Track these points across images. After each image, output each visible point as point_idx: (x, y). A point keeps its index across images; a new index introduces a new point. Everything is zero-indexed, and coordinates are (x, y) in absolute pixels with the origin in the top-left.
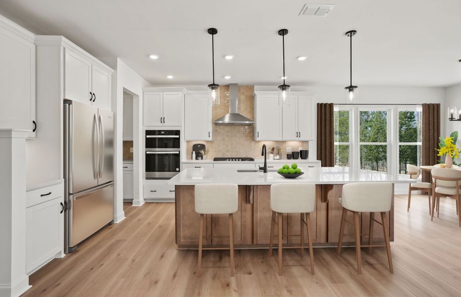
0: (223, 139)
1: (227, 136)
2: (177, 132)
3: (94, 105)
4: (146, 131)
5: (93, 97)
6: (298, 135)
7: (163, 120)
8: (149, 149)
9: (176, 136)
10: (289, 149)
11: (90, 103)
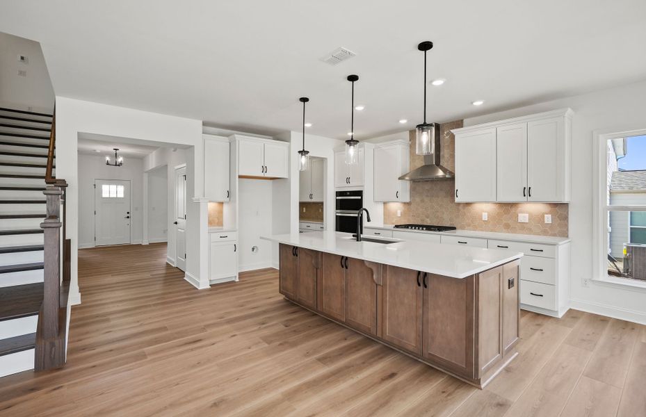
0: (422, 201)
1: (427, 196)
2: (360, 193)
3: (267, 175)
4: (336, 192)
5: (264, 169)
6: (527, 192)
7: (348, 180)
8: (339, 211)
9: (360, 198)
10: (523, 218)
11: (262, 175)
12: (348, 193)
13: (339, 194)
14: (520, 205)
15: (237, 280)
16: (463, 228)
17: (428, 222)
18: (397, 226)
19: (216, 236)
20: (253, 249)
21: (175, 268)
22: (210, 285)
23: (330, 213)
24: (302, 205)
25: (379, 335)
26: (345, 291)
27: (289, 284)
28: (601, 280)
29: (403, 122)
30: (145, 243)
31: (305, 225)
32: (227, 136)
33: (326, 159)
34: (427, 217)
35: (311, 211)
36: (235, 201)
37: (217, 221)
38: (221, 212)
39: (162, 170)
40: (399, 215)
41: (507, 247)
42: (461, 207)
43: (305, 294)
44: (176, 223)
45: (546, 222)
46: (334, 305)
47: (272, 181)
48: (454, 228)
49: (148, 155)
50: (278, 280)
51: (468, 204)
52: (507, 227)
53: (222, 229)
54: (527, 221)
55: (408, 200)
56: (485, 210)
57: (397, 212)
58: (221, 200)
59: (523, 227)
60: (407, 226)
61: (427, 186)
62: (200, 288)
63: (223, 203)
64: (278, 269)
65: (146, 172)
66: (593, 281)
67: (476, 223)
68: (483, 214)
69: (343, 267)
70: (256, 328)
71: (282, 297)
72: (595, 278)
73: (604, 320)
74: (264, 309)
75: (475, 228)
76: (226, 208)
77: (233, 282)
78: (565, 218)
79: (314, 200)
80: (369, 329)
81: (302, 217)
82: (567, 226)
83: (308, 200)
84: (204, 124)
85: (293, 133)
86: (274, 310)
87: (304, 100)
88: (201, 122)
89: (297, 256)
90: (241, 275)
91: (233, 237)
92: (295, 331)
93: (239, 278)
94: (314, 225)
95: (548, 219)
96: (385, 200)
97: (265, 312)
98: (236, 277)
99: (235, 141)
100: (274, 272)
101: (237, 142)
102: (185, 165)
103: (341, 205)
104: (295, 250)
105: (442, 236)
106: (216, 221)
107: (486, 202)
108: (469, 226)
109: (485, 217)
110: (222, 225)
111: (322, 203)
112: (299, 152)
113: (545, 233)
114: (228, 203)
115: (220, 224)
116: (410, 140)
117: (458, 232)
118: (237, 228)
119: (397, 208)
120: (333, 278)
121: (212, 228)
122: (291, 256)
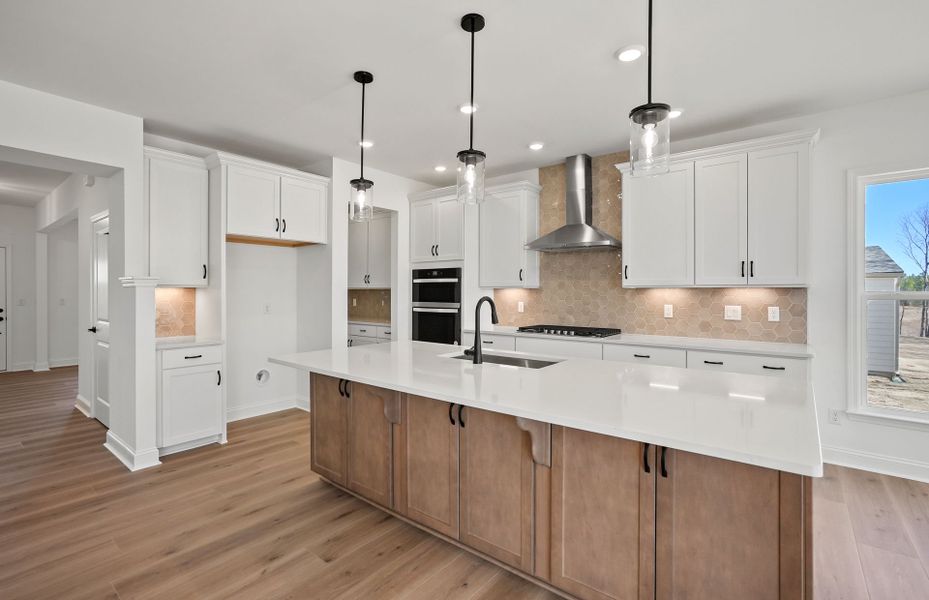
0: (561, 286)
1: (570, 278)
2: (455, 273)
3: (285, 236)
4: (414, 271)
5: (281, 225)
6: (747, 269)
7: (435, 250)
8: (417, 304)
9: (456, 280)
10: (733, 312)
11: (276, 235)
12: (435, 273)
13: (418, 274)
14: (726, 292)
15: (224, 441)
16: (631, 330)
17: (572, 322)
18: (522, 329)
19: (175, 357)
20: (260, 376)
21: (91, 420)
22: (161, 459)
23: (403, 306)
24: (353, 293)
25: (542, 573)
26: (459, 474)
27: (332, 452)
28: (859, 412)
29: (536, 147)
30: (42, 366)
31: (357, 329)
32: (202, 156)
33: (396, 212)
34: (570, 312)
35: (367, 303)
36: (219, 287)
37: (181, 325)
38: (191, 307)
39: (69, 225)
40: (521, 309)
41: (721, 363)
42: (627, 296)
43: (367, 476)
44: (94, 330)
45: (770, 319)
46: (433, 501)
47: (295, 249)
48: (618, 331)
49: (43, 198)
50: (309, 435)
51: (640, 290)
52: (705, 327)
53: (194, 341)
54: (739, 318)
55: (536, 284)
56: (668, 301)
57: (517, 305)
58: (191, 283)
59: (733, 328)
60: (540, 329)
61: (570, 261)
62: (135, 468)
63: (194, 289)
64: (309, 410)
65: (41, 232)
66: (847, 414)
67: (655, 322)
68: (666, 306)
69: (453, 422)
70: (255, 575)
71: (315, 479)
72: (851, 410)
73: (873, 479)
74: (275, 512)
75: (652, 331)
76: (201, 299)
77: (216, 445)
78: (802, 313)
79: (373, 285)
80: (518, 560)
81: (353, 314)
82: (804, 325)
83: (363, 286)
84: (149, 128)
85: (336, 162)
86: (300, 513)
87: (364, 78)
88: (139, 122)
89: (348, 396)
90: (233, 428)
91: (214, 357)
92: (348, 573)
93: (228, 438)
94: (374, 329)
95: (774, 314)
96: (497, 285)
97: (278, 522)
98: (220, 435)
99: (220, 165)
100: (300, 419)
101: (223, 168)
102: (106, 213)
103: (421, 293)
104: (345, 387)
105: (605, 346)
106: (176, 325)
107: (670, 287)
108: (641, 326)
109: (669, 311)
110: (194, 333)
111: (388, 292)
112: (353, 182)
113: (768, 337)
114: (204, 289)
115: (189, 330)
116: (541, 184)
117: (624, 337)
118: (224, 336)
119: (515, 298)
120: (431, 446)
121: (162, 339)
122: (336, 397)
